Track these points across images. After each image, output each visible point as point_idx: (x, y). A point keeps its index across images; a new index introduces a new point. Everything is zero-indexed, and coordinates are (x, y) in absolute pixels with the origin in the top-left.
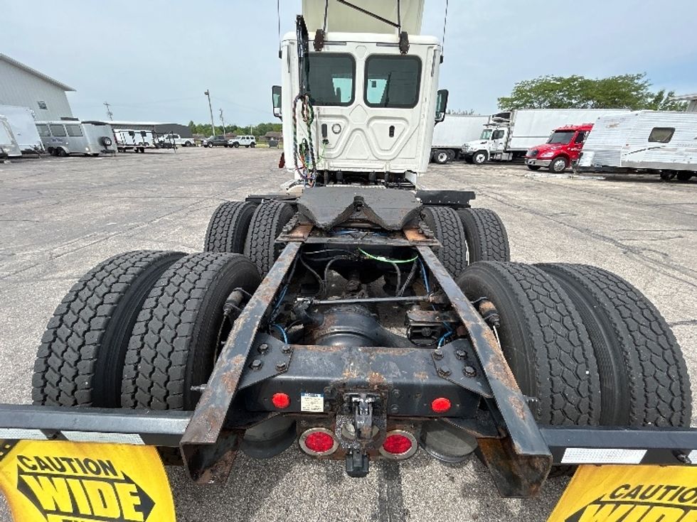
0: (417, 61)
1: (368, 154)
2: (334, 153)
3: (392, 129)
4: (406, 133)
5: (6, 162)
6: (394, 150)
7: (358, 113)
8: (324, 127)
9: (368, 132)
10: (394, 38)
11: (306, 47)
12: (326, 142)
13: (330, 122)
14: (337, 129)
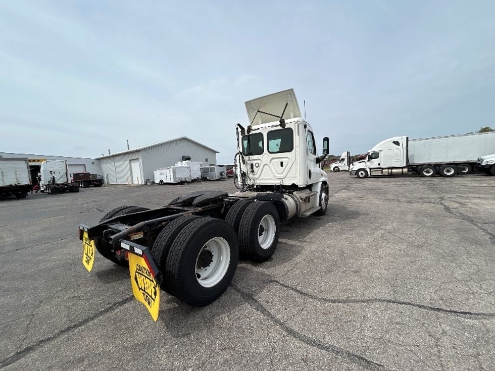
0: (290, 130)
1: (271, 176)
2: (256, 176)
3: (282, 163)
4: (289, 164)
5: (186, 184)
6: (284, 173)
7: (265, 157)
8: (252, 165)
9: (271, 165)
10: (278, 123)
11: (244, 133)
12: (253, 171)
13: (254, 163)
14: (257, 165)
